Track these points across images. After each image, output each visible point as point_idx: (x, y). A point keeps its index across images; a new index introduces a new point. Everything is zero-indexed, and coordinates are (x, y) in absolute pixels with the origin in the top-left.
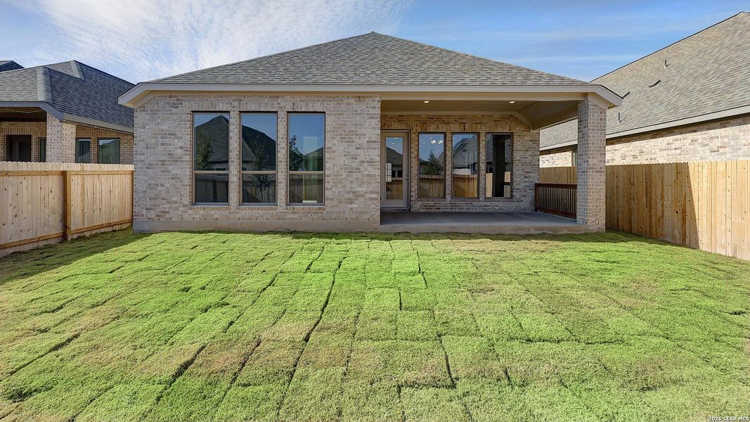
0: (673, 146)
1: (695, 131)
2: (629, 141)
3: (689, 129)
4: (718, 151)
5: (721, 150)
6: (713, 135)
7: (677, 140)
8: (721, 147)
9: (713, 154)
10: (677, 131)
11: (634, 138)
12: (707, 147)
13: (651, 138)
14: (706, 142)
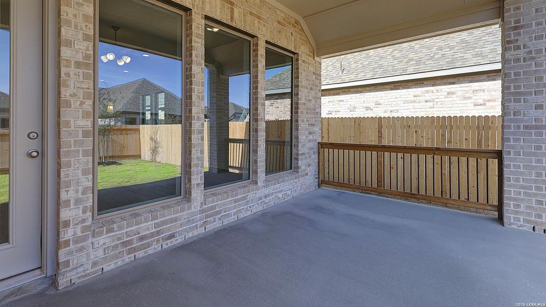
0: (423, 99)
1: (454, 83)
2: (361, 92)
3: (445, 81)
4: (485, 104)
5: (488, 104)
6: (478, 88)
7: (427, 92)
8: (489, 101)
9: (478, 107)
10: (429, 82)
11: (367, 88)
12: (470, 101)
13: (392, 89)
14: (468, 95)
